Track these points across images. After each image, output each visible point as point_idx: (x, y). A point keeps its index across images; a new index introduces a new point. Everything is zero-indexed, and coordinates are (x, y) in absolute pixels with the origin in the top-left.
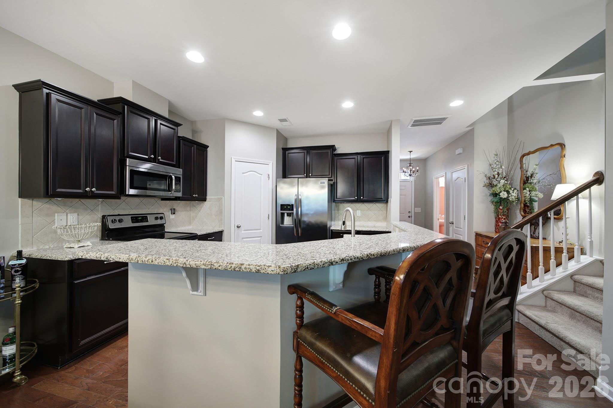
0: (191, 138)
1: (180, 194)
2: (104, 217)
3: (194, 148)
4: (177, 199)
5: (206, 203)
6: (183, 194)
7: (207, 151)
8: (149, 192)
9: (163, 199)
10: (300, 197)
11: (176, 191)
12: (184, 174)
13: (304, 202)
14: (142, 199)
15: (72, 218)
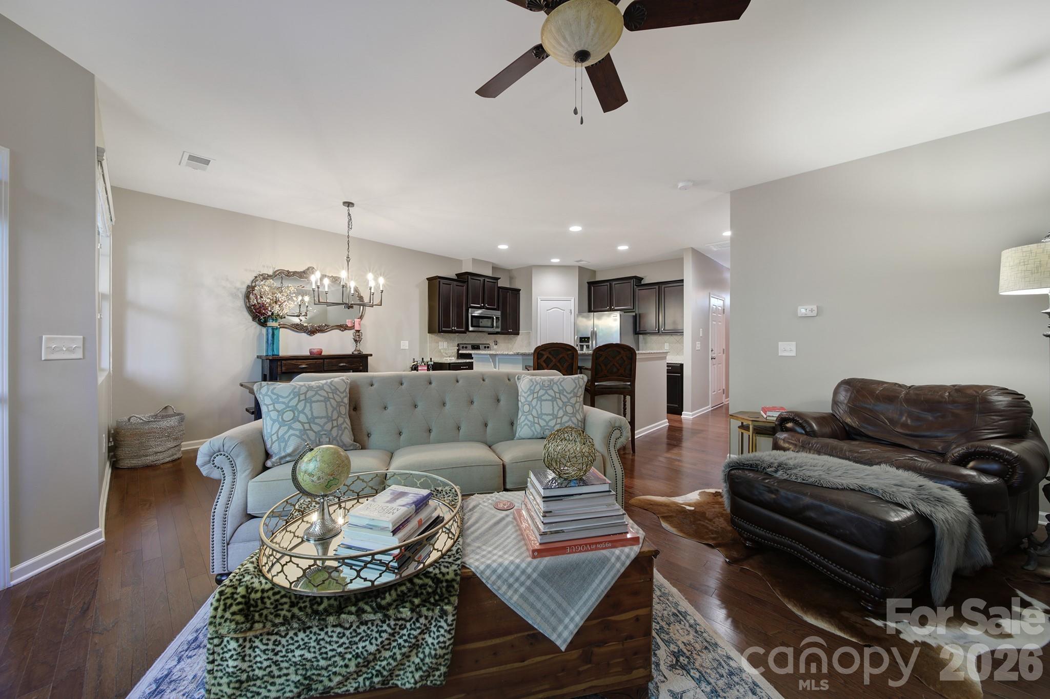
0: (508, 286)
1: (499, 330)
2: (458, 344)
3: (509, 294)
4: (497, 333)
5: (519, 336)
6: (502, 329)
7: (519, 294)
8: (481, 329)
9: (490, 334)
10: (595, 329)
11: (497, 327)
12: (502, 314)
13: (599, 334)
14: (476, 334)
15: (445, 344)
